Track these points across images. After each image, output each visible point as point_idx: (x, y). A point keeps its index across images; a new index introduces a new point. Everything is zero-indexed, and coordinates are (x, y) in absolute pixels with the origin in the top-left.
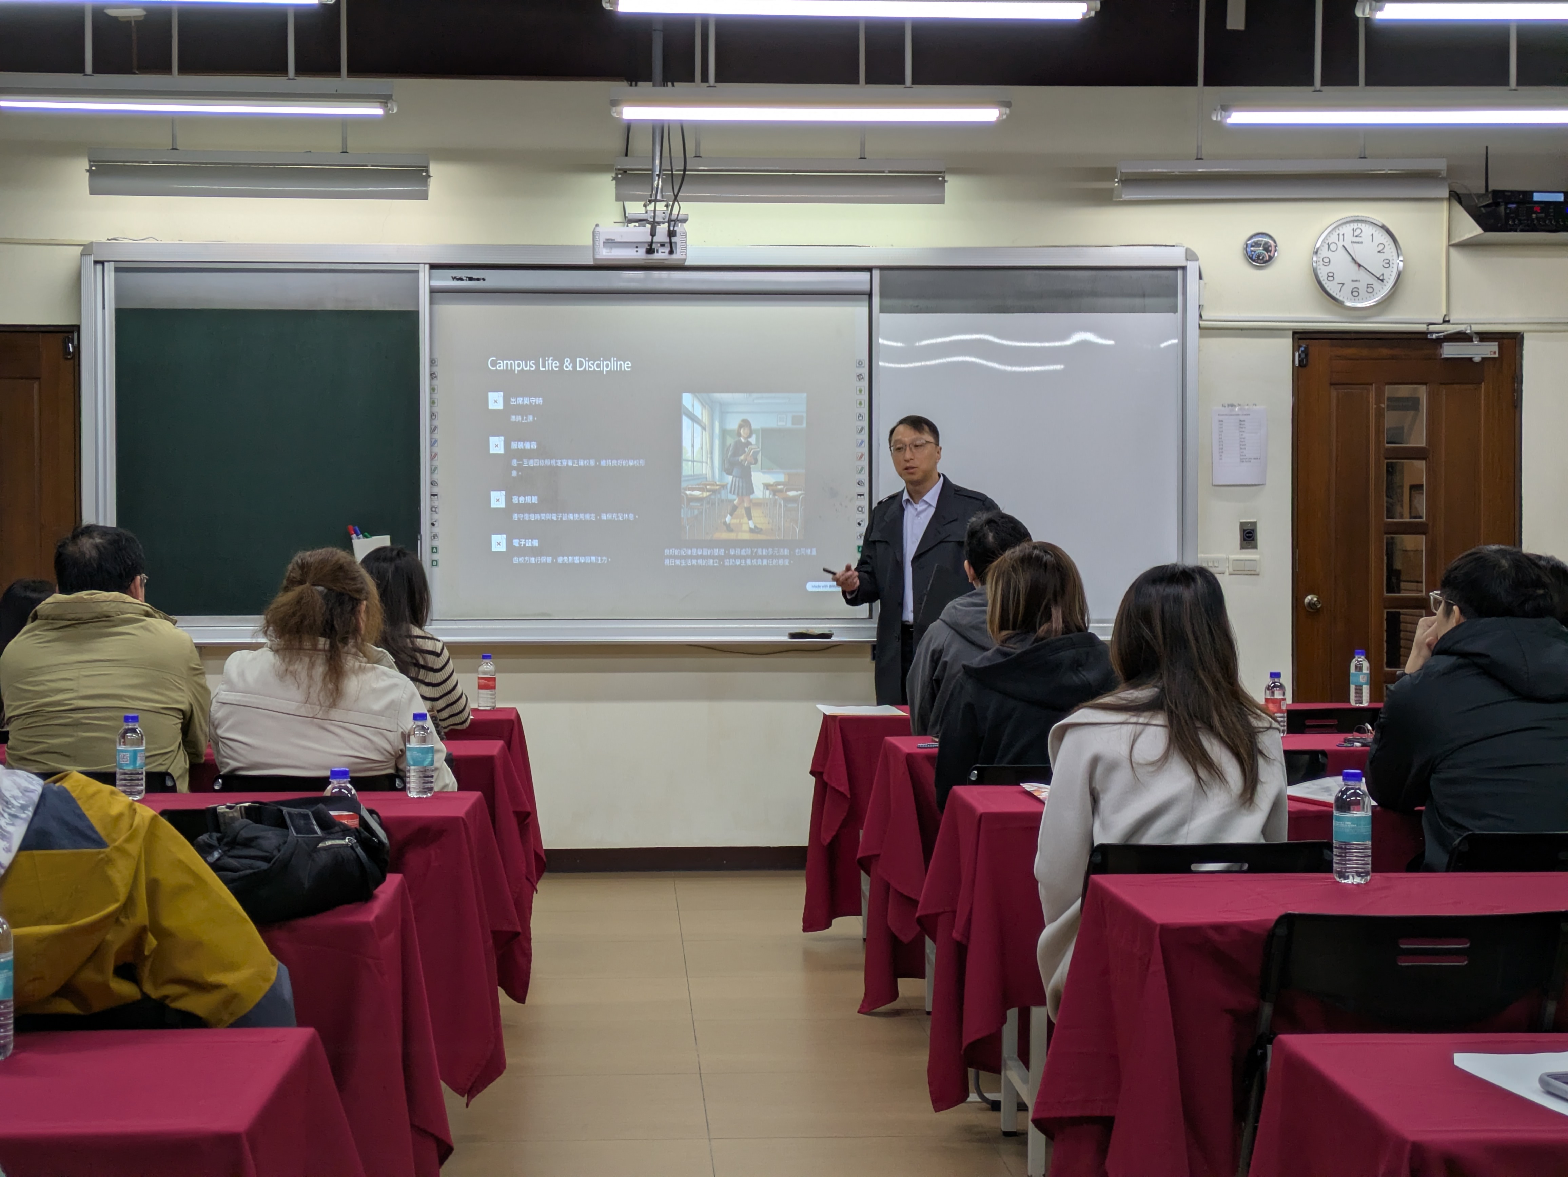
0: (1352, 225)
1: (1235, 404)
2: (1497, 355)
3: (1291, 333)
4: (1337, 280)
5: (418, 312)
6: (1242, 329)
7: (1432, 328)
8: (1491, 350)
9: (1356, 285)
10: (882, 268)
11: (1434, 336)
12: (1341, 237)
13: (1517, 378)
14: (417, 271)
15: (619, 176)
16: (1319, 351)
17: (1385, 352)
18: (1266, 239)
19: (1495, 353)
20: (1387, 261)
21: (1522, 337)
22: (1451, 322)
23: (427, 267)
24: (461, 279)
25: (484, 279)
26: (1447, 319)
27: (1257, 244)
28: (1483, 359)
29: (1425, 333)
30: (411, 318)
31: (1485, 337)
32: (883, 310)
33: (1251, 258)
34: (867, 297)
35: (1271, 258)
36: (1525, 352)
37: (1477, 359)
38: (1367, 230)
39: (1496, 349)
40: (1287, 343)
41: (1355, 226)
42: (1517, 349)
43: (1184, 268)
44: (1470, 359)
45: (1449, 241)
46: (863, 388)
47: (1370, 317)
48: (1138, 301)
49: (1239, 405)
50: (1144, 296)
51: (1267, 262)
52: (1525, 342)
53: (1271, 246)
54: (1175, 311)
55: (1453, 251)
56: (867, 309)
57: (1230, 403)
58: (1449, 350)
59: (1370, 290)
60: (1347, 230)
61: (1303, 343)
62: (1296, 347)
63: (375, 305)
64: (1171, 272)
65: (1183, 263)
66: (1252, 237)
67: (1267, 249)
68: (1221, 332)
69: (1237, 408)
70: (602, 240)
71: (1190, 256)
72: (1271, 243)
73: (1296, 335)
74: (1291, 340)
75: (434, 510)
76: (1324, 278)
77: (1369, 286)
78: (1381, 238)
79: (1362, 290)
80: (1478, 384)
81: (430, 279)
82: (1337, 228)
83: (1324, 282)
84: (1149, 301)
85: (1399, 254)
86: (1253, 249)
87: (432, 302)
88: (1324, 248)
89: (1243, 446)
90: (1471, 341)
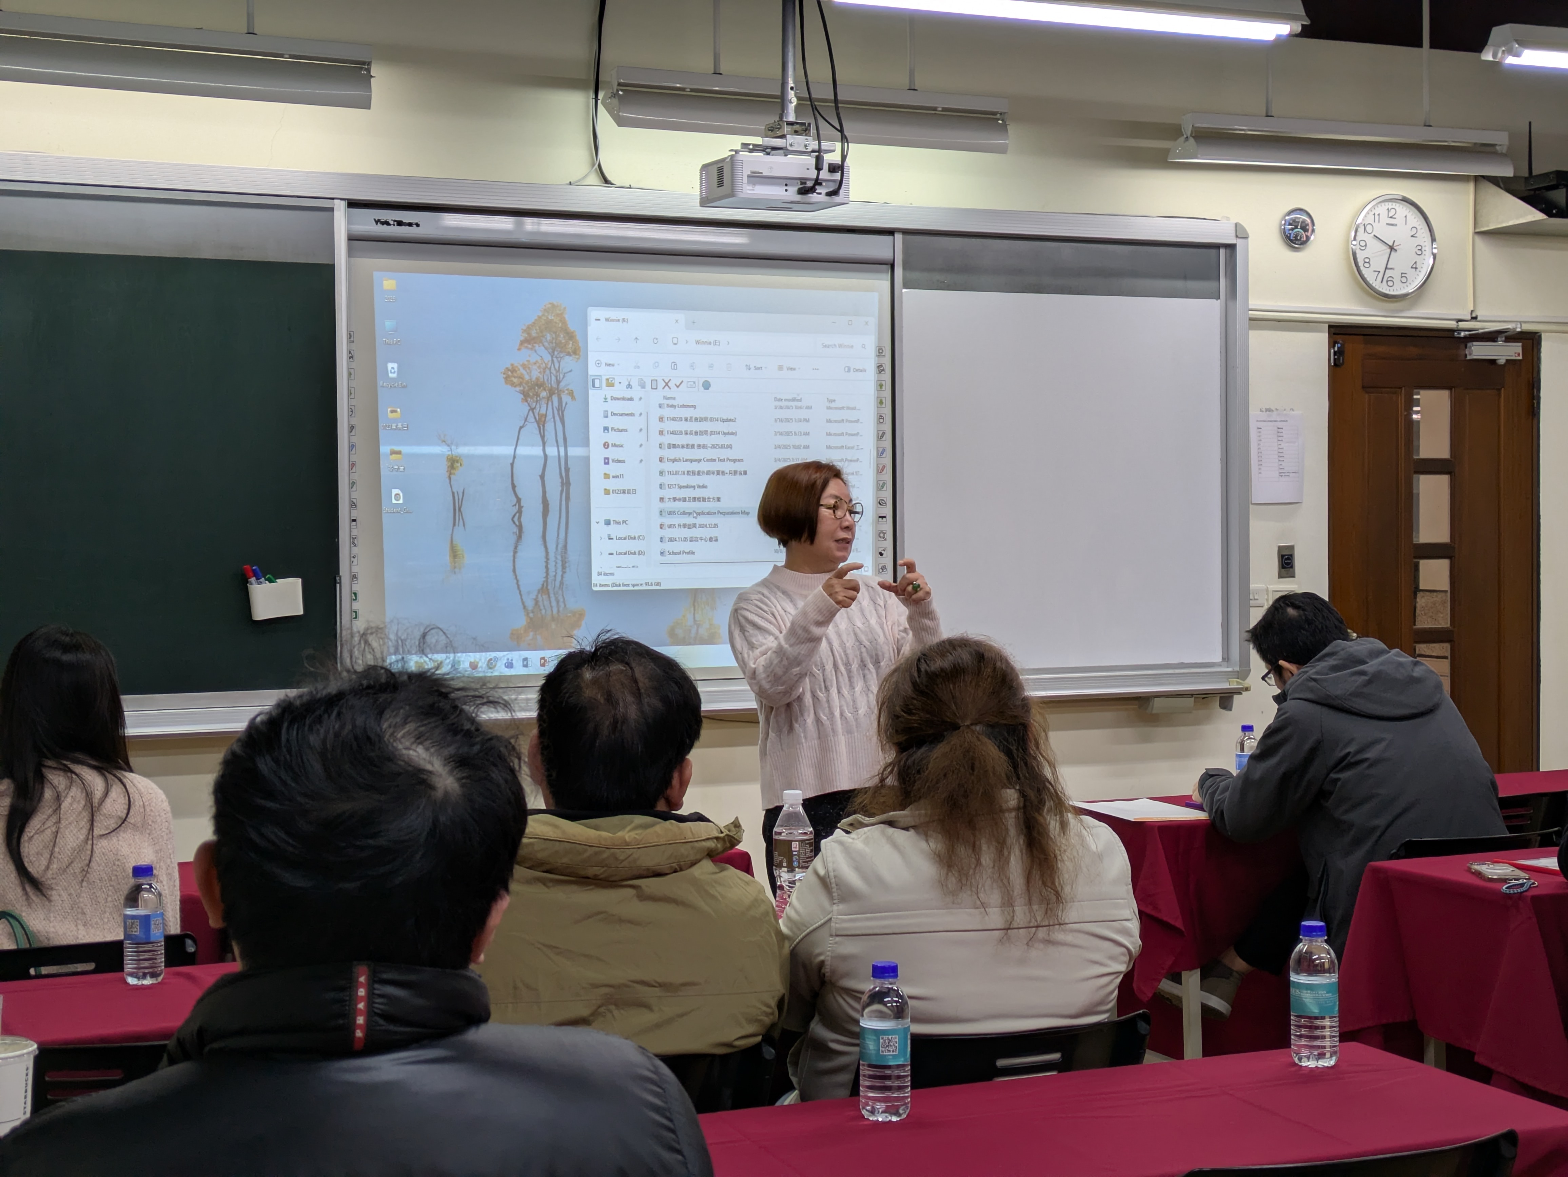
0: (1387, 204)
1: (1273, 408)
2: (1520, 358)
3: (1327, 326)
4: (1372, 268)
5: (333, 266)
6: (1279, 321)
7: (1462, 325)
8: (1514, 351)
9: (1390, 273)
10: (906, 232)
11: (1463, 334)
12: (1377, 217)
13: (1534, 384)
14: (332, 210)
15: (621, 93)
16: (1356, 348)
17: (1413, 351)
18: (1304, 217)
19: (1519, 355)
20: (1420, 248)
21: (1540, 337)
22: (1479, 318)
23: (343, 204)
24: (387, 223)
25: (418, 225)
26: (1474, 315)
27: (1294, 221)
28: (1508, 361)
29: (1452, 331)
30: (324, 274)
31: (1512, 337)
32: (906, 285)
33: (1288, 238)
35: (1308, 238)
36: (1542, 355)
37: (1502, 361)
38: (1402, 210)
39: (1518, 350)
40: (1323, 338)
41: (1390, 205)
42: (1535, 350)
43: (1231, 247)
44: (1493, 362)
45: (1475, 228)
46: (883, 383)
47: (1402, 311)
48: (1179, 284)
49: (1276, 409)
50: (1185, 278)
51: (1304, 243)
52: (1543, 343)
53: (1308, 225)
54: (1219, 298)
55: (1477, 238)
56: (887, 284)
57: (1268, 407)
58: (1479, 351)
59: (1404, 280)
60: (1382, 209)
61: (1339, 338)
62: (1332, 343)
63: (273, 255)
64: (1213, 251)
65: (1231, 240)
66: (1289, 213)
67: (1306, 230)
68: (1258, 323)
69: (1275, 413)
70: (747, 172)
71: (1241, 232)
72: (1308, 221)
73: (1332, 330)
74: (1327, 335)
75: (353, 541)
76: (1361, 264)
77: (1403, 276)
78: (1415, 219)
79: (1397, 279)
80: (1499, 390)
81: (349, 221)
82: (1374, 207)
83: (1362, 268)
84: (1192, 285)
85: (1433, 240)
86: (1290, 227)
87: (351, 253)
88: (1361, 229)
89: (1281, 456)
90: (1496, 341)
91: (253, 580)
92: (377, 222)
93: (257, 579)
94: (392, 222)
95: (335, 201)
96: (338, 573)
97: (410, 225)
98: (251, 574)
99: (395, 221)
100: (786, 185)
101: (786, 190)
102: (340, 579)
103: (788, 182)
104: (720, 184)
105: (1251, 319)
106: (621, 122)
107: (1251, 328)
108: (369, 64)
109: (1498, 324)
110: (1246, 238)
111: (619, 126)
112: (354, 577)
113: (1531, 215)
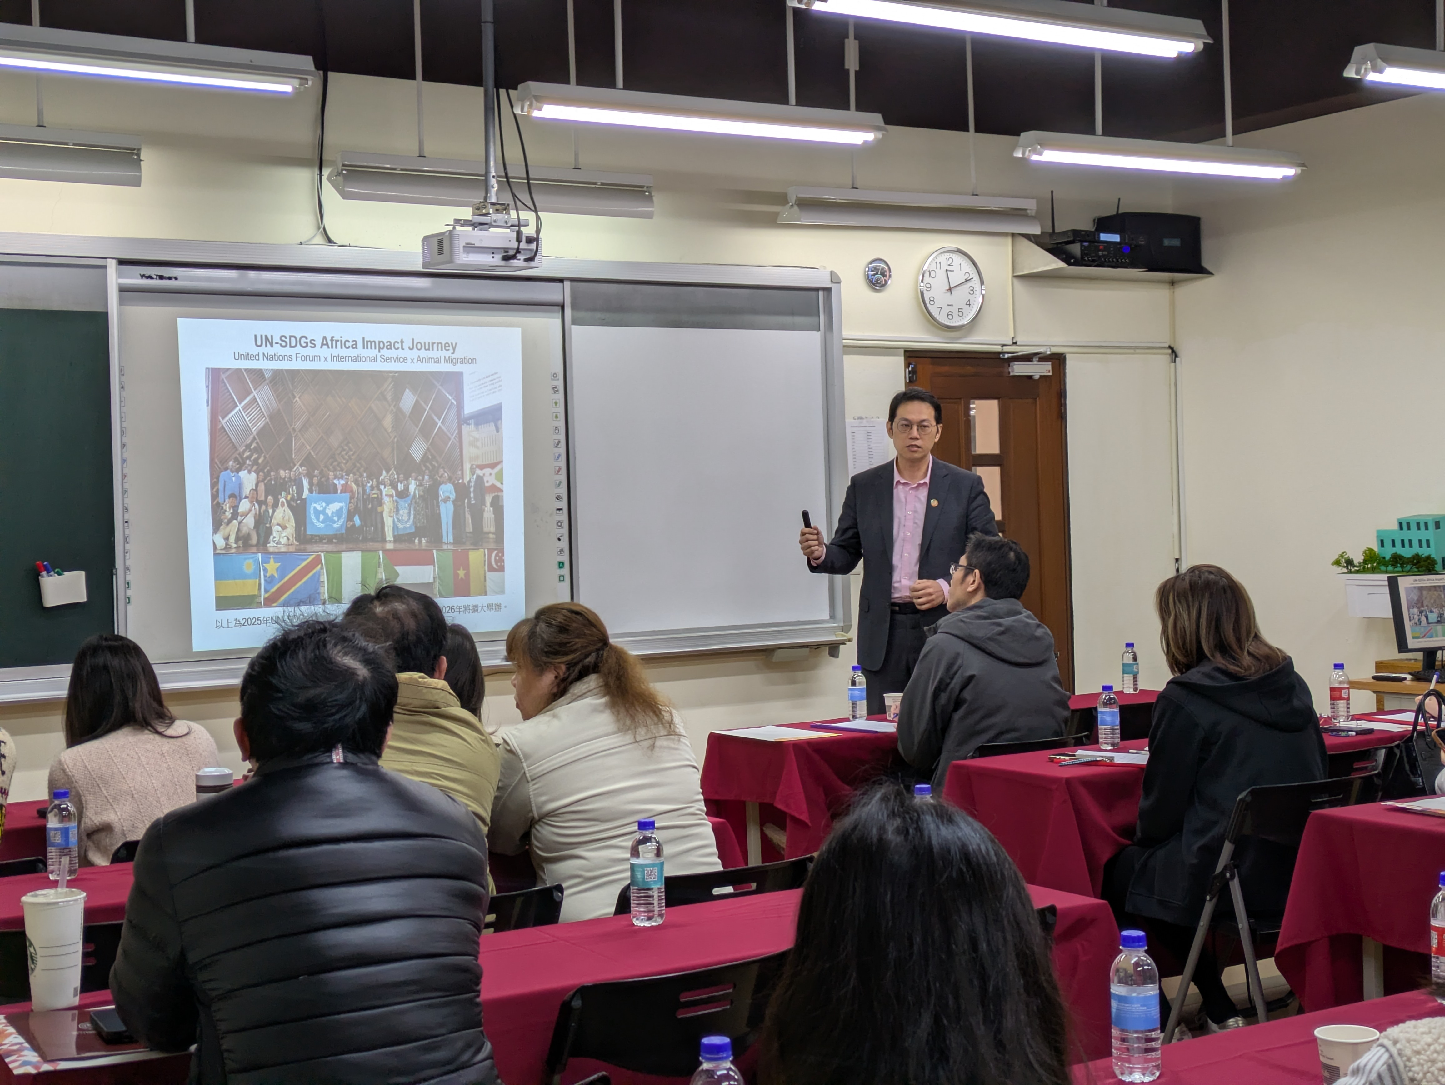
0: (946, 254)
1: (863, 417)
2: (1050, 374)
3: (903, 351)
4: (936, 305)
5: (107, 314)
6: (866, 347)
7: (1006, 349)
8: (1045, 369)
9: (950, 309)
10: (573, 280)
11: (1006, 356)
12: (938, 265)
13: (1062, 394)
14: (105, 267)
15: (344, 172)
16: (926, 368)
17: (970, 369)
18: (883, 265)
19: (1049, 372)
20: (972, 289)
21: (1065, 357)
22: (1018, 343)
23: (114, 262)
24: (150, 277)
25: (176, 278)
26: (1014, 341)
27: (875, 269)
28: (1041, 376)
29: (999, 353)
30: (101, 319)
31: (1043, 358)
32: (574, 322)
33: (871, 282)
34: (560, 308)
35: (886, 282)
36: (1067, 371)
37: (1037, 377)
38: (958, 259)
39: (1050, 368)
40: (900, 360)
41: (948, 255)
42: (1061, 367)
43: (828, 290)
44: (1031, 377)
45: (1013, 273)
46: (558, 401)
47: (960, 338)
48: (788, 319)
49: (866, 418)
50: (793, 314)
51: (883, 286)
52: (1067, 362)
53: (886, 271)
54: (820, 330)
55: (1016, 281)
56: (559, 321)
57: (859, 416)
58: (1019, 369)
59: (961, 314)
60: (943, 258)
61: (912, 360)
62: (907, 365)
63: (58, 305)
64: (814, 293)
65: (828, 285)
66: (871, 262)
67: (884, 276)
68: (850, 349)
69: (864, 421)
70: (463, 244)
71: (835, 279)
72: (886, 268)
73: (908, 354)
74: (902, 358)
75: (128, 539)
76: (927, 302)
77: (960, 310)
78: (968, 267)
79: (955, 314)
80: (1036, 398)
81: (120, 276)
82: (936, 257)
83: (928, 305)
84: (798, 320)
85: (982, 283)
86: (873, 273)
87: (122, 302)
88: (927, 274)
89: (870, 455)
90: (1032, 361)
91: (44, 573)
92: (142, 276)
93: (48, 572)
94: (155, 277)
95: (108, 260)
96: (114, 566)
97: (170, 278)
98: (42, 568)
99: (157, 275)
100: (493, 253)
101: (493, 257)
102: (116, 571)
103: (494, 251)
104: (441, 252)
105: (845, 347)
106: (345, 196)
107: (845, 353)
108: (139, 150)
109: (1033, 348)
110: (839, 283)
111: (344, 198)
112: (127, 569)
113: (1055, 264)
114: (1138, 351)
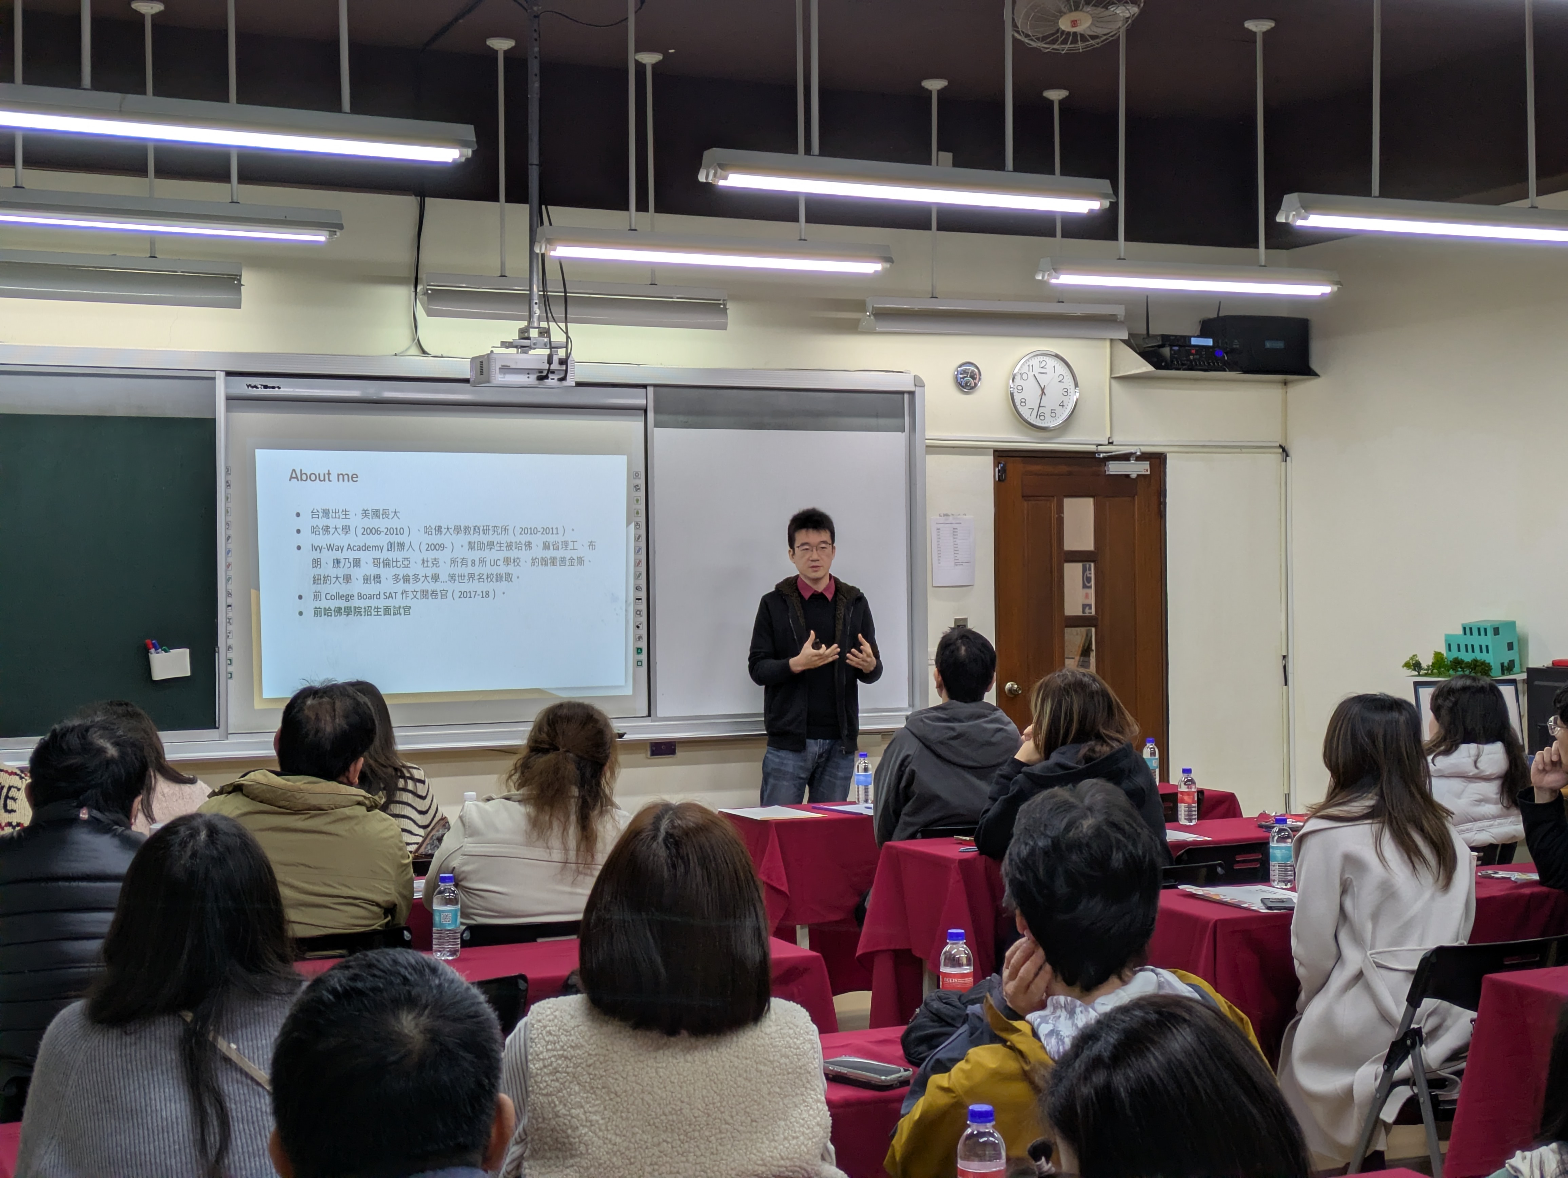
0: (1038, 357)
1: (949, 514)
2: (1149, 473)
3: (992, 451)
4: (1028, 406)
5: (215, 420)
6: (954, 447)
7: (1100, 448)
8: (1144, 468)
9: (1042, 410)
10: (655, 386)
11: (1101, 456)
12: (1031, 367)
13: (1161, 493)
14: (214, 379)
15: (430, 291)
16: (1016, 468)
17: (1063, 469)
18: (972, 368)
19: (1147, 471)
20: (1066, 390)
21: (1166, 456)
22: (1114, 443)
23: (223, 374)
24: (256, 387)
25: (279, 388)
26: (1111, 441)
27: (965, 372)
28: (1138, 475)
29: (1094, 453)
30: (209, 425)
31: (1141, 457)
32: (657, 425)
33: (961, 385)
34: (643, 412)
35: (976, 385)
36: (1168, 471)
37: (1134, 476)
38: (1051, 362)
39: (1148, 467)
40: (989, 459)
41: (1041, 358)
42: (1161, 467)
43: (912, 393)
44: (1128, 476)
45: (1111, 374)
46: (640, 498)
47: (1053, 438)
48: (873, 421)
49: (952, 515)
50: (877, 416)
51: (972, 388)
52: (1168, 461)
53: (976, 374)
54: (904, 431)
55: (1113, 381)
56: (642, 424)
57: (945, 513)
58: (1114, 468)
59: (1053, 415)
60: (1035, 362)
61: (1003, 460)
62: (996, 464)
63: (169, 414)
64: (899, 396)
65: (912, 389)
66: (960, 366)
67: (973, 377)
68: (932, 449)
69: (951, 517)
70: (498, 366)
71: (919, 382)
72: (976, 371)
73: (996, 454)
74: (992, 457)
75: (229, 621)
76: (1018, 403)
77: (1052, 411)
78: (1061, 369)
79: (1048, 415)
80: (1134, 497)
81: (227, 387)
82: (1028, 360)
83: (1019, 407)
84: (882, 421)
85: (1076, 385)
86: (962, 376)
87: (228, 409)
88: (1018, 377)
89: (956, 551)
90: (1129, 460)
91: (153, 650)
92: (248, 386)
93: (156, 649)
94: (260, 386)
95: (217, 372)
96: (217, 644)
97: (273, 388)
98: (151, 646)
99: (262, 385)
100: (529, 374)
101: (529, 378)
102: (219, 649)
104: (482, 373)
105: (927, 446)
106: (430, 313)
107: (927, 453)
108: (240, 276)
109: (1130, 447)
110: (924, 386)
111: (428, 315)
112: (228, 647)
113: (1145, 367)
114: (1244, 450)
